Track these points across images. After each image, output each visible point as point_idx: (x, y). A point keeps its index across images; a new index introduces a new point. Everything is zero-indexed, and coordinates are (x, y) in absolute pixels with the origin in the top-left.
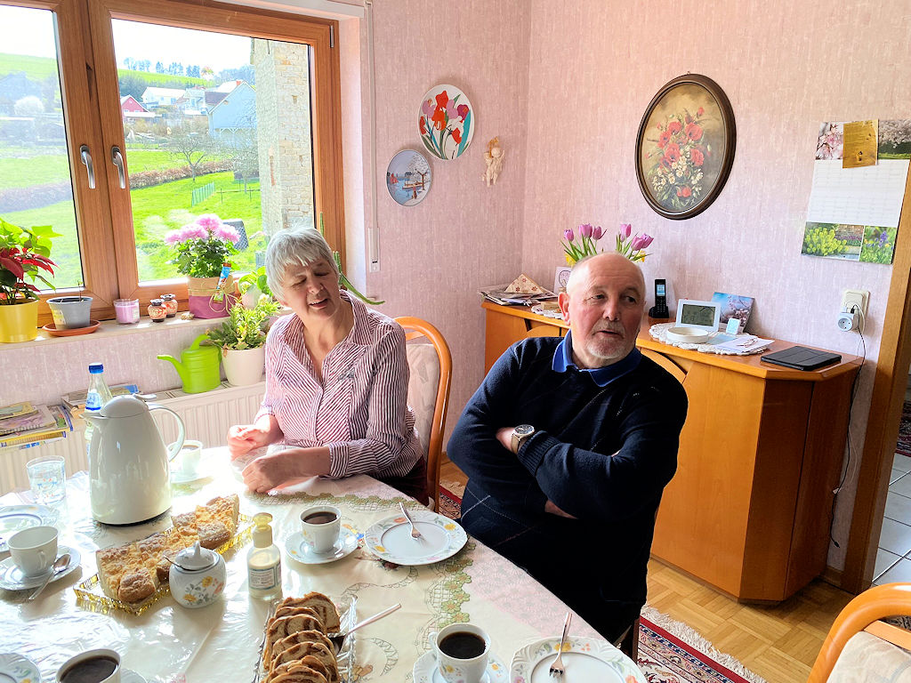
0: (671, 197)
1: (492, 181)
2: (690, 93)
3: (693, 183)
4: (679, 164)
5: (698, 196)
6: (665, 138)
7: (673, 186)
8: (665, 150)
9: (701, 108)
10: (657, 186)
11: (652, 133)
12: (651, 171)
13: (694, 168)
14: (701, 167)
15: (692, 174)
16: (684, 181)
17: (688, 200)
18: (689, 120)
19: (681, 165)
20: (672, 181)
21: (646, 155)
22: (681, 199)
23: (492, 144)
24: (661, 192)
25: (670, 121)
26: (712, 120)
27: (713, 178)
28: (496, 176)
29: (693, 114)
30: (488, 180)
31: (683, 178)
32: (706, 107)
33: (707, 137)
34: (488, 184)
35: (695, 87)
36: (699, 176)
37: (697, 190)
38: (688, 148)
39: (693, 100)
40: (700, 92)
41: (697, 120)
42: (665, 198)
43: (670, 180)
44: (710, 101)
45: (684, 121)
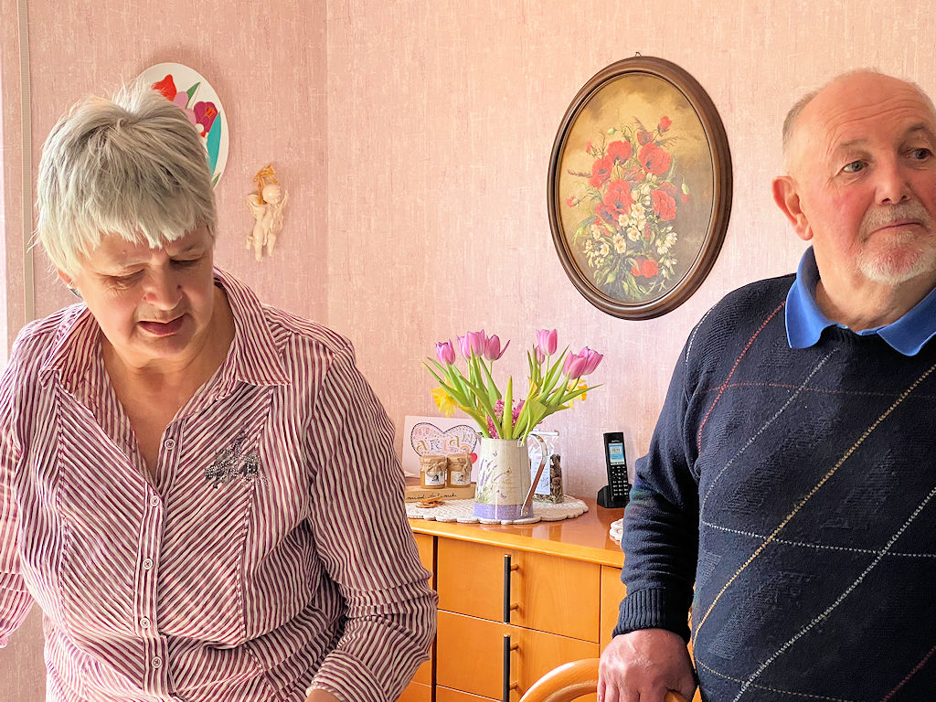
0: (621, 277)
1: (264, 248)
2: (643, 90)
3: (660, 251)
4: (631, 218)
5: (671, 276)
6: (602, 169)
7: (624, 258)
8: (604, 191)
9: (666, 118)
10: (594, 258)
11: (576, 161)
12: (580, 231)
13: (661, 225)
14: (673, 223)
15: (658, 236)
16: (642, 248)
17: (654, 283)
18: (644, 136)
19: (635, 219)
20: (621, 248)
21: (569, 202)
22: (641, 281)
23: (262, 178)
24: (602, 269)
25: (609, 141)
26: (687, 139)
27: (697, 244)
28: (272, 239)
29: (651, 127)
30: (258, 246)
31: (640, 243)
32: (675, 116)
33: (680, 168)
34: (258, 256)
35: (650, 79)
36: (671, 239)
37: (668, 263)
38: (646, 189)
39: (650, 102)
40: (660, 90)
41: (659, 138)
42: (610, 279)
43: (616, 247)
44: (681, 106)
45: (635, 140)
